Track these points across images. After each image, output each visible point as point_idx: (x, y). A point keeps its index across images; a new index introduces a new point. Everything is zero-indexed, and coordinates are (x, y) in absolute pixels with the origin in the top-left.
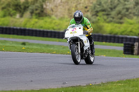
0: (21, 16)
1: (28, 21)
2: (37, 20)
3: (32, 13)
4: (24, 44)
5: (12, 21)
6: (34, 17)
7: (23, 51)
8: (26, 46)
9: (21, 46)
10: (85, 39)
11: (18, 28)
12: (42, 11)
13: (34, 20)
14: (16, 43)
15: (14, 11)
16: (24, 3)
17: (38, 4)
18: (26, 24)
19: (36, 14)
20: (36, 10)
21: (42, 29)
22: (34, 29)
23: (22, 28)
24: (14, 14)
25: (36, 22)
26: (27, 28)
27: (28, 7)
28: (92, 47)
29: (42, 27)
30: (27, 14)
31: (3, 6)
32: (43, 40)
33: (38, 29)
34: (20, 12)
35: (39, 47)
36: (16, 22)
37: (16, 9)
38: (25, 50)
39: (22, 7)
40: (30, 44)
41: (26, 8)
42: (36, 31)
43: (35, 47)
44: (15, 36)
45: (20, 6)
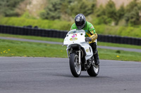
0: (117, 24)
1: (123, 29)
2: (132, 28)
3: (127, 21)
4: (118, 52)
5: (108, 29)
6: (130, 24)
7: (117, 59)
8: (120, 55)
9: (115, 54)
10: (87, 47)
11: (113, 36)
12: (138, 19)
13: (130, 28)
14: (111, 51)
15: (110, 19)
16: (119, 10)
17: (133, 12)
18: (121, 32)
19: (131, 22)
20: (132, 18)
21: (137, 38)
22: (130, 37)
23: (117, 36)
24: (110, 22)
25: (132, 30)
26: (122, 36)
27: (123, 15)
28: (95, 57)
29: (137, 35)
30: (123, 22)
31: (98, 13)
32: (138, 48)
33: (133, 37)
34: (115, 19)
35: (134, 56)
36: (111, 30)
37: (111, 17)
38: (120, 59)
39: (118, 15)
40: (125, 52)
41: (121, 16)
42: (131, 39)
43: (129, 55)
44: (110, 44)
45: (115, 14)
